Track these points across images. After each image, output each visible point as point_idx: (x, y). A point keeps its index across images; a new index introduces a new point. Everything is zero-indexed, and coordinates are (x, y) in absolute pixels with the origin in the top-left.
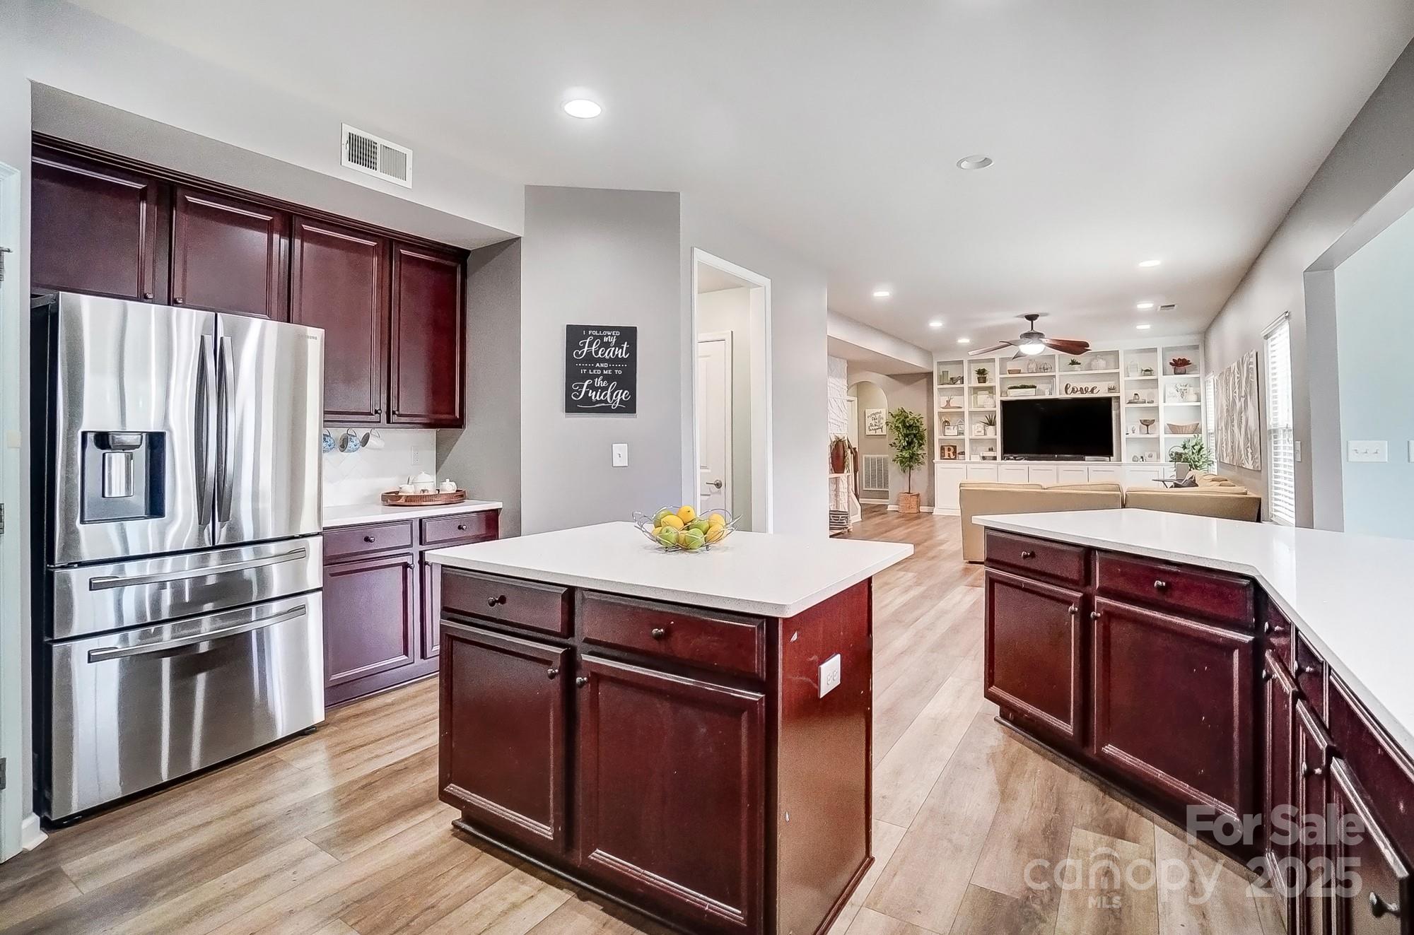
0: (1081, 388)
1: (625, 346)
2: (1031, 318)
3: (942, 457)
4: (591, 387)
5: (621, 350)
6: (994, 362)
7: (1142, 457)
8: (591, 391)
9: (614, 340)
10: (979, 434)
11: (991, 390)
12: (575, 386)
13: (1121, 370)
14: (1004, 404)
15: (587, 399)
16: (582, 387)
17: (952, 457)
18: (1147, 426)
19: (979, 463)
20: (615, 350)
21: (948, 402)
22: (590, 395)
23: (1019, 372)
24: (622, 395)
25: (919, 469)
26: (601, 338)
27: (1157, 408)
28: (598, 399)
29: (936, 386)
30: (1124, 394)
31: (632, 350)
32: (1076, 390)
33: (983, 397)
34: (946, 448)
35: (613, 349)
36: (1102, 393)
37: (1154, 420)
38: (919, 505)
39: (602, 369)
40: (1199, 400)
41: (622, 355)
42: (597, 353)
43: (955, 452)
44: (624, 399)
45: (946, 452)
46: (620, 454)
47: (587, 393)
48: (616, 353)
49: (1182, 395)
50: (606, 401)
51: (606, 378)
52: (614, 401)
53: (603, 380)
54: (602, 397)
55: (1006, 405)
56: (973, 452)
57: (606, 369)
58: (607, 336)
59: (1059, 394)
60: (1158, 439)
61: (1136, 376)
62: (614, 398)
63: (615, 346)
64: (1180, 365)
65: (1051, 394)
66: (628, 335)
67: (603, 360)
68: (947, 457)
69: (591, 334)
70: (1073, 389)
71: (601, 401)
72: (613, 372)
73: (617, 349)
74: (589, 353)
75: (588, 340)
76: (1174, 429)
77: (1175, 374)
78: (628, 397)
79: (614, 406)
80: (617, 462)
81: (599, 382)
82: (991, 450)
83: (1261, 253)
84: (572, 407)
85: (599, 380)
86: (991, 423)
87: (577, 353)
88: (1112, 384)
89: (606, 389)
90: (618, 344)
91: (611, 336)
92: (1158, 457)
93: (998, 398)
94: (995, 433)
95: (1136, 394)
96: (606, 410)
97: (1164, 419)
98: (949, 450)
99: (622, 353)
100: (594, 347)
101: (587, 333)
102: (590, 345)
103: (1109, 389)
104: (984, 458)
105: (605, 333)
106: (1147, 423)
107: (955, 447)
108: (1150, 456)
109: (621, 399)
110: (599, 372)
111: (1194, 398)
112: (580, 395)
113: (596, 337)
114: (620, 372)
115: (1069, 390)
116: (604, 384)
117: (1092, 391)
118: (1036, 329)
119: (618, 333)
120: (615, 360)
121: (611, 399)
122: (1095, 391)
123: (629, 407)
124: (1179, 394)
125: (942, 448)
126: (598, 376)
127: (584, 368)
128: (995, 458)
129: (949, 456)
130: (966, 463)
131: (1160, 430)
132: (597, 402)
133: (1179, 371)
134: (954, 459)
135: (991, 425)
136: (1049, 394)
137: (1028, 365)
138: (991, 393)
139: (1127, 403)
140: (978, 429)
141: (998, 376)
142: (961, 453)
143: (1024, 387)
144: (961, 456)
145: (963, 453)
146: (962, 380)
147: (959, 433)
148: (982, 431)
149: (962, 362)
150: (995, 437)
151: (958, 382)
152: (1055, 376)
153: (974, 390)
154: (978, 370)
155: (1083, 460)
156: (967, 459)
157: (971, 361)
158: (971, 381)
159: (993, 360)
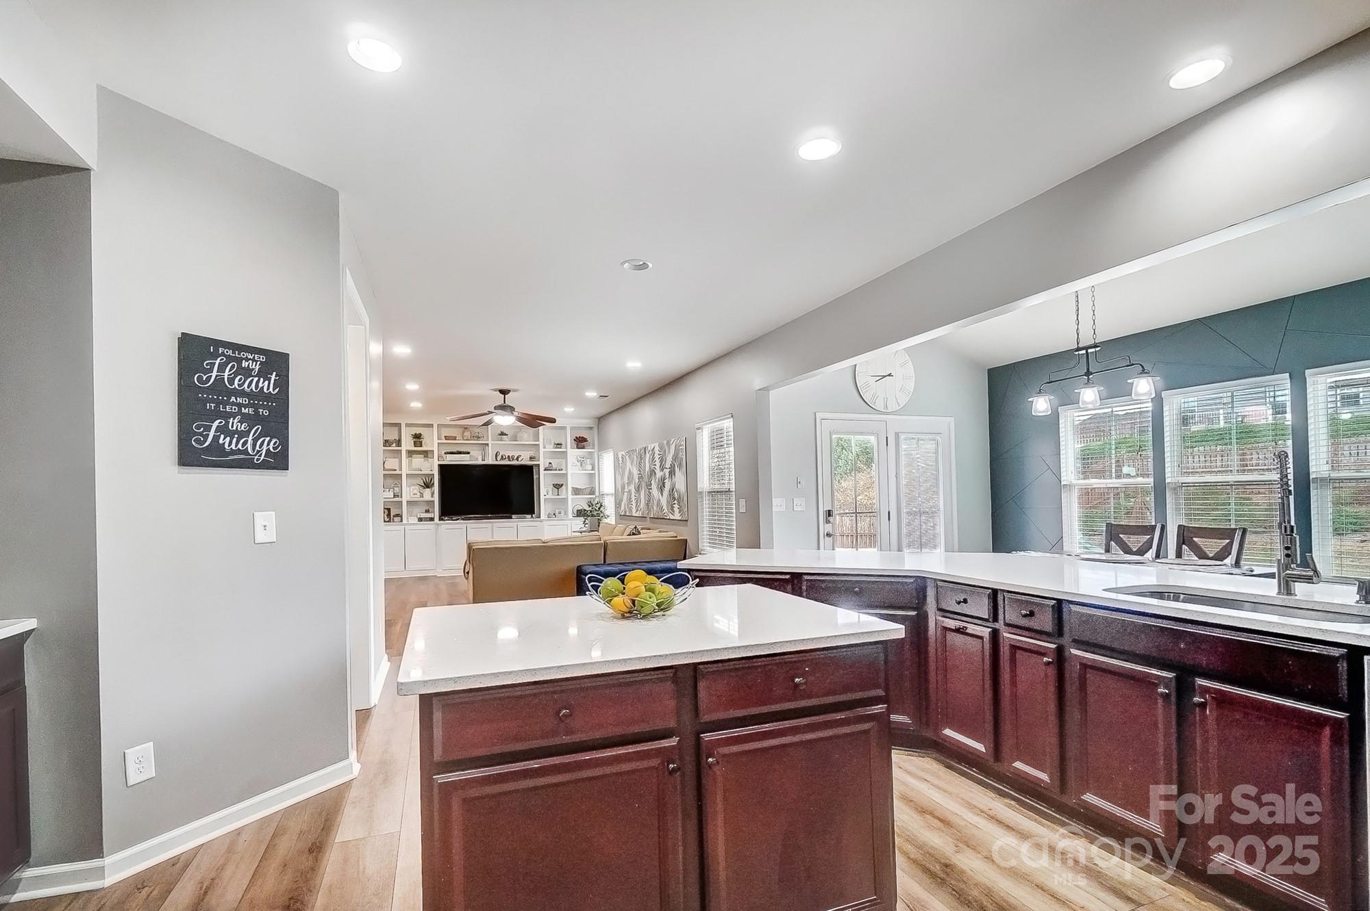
0: (509, 456)
1: (273, 377)
2: (504, 392)
4: (223, 430)
5: (267, 382)
6: (433, 427)
7: (554, 514)
8: (222, 436)
9: (258, 367)
10: (416, 496)
11: (426, 454)
12: (198, 427)
13: (541, 443)
14: (441, 467)
15: (216, 448)
16: (208, 428)
17: (387, 519)
18: (559, 489)
19: (416, 524)
20: (258, 382)
21: (383, 464)
22: (221, 441)
23: (455, 438)
24: (269, 444)
26: (239, 361)
27: (566, 475)
28: (234, 448)
30: (543, 463)
31: (283, 383)
32: (504, 457)
33: (418, 461)
35: (256, 379)
36: (525, 461)
37: (562, 485)
39: (240, 406)
40: (593, 469)
41: (268, 389)
42: (231, 381)
43: (389, 515)
44: (272, 450)
46: (266, 527)
47: (216, 438)
48: (260, 385)
49: (583, 465)
50: (246, 452)
51: (245, 418)
52: (258, 452)
53: (241, 422)
54: (240, 446)
55: (443, 469)
56: (410, 514)
57: (245, 406)
58: (247, 359)
59: (490, 461)
60: (566, 500)
61: (551, 448)
62: (257, 448)
63: (259, 375)
64: (580, 442)
65: (483, 460)
66: (276, 363)
67: (242, 394)
69: (223, 353)
70: (502, 456)
71: (239, 452)
72: (256, 411)
73: (262, 380)
74: (219, 380)
75: (218, 362)
76: (577, 491)
77: (578, 448)
78: (278, 446)
79: (258, 460)
80: (261, 537)
81: (235, 424)
82: (427, 511)
83: (696, 370)
84: (189, 456)
85: (236, 421)
86: (428, 485)
87: (200, 378)
88: (532, 453)
89: (247, 433)
90: (264, 374)
91: (253, 360)
92: (566, 513)
93: (436, 463)
94: (433, 495)
95: (550, 463)
96: (246, 463)
97: (572, 483)
99: (268, 386)
100: (227, 372)
101: (216, 350)
102: (222, 368)
103: (531, 458)
104: (420, 520)
105: (244, 355)
106: (558, 487)
107: (390, 510)
108: (560, 513)
109: (268, 450)
110: (235, 409)
111: (590, 467)
112: (205, 441)
113: (230, 359)
114: (266, 413)
115: (499, 458)
116: (243, 427)
117: (517, 459)
118: (507, 403)
119: (263, 358)
120: (257, 397)
121: (254, 449)
122: (520, 459)
123: (279, 461)
124: (579, 464)
126: (234, 415)
127: (212, 401)
128: (432, 519)
130: (404, 524)
131: (566, 492)
132: (233, 452)
133: (580, 446)
134: (389, 521)
135: (428, 487)
136: (482, 460)
137: (463, 432)
138: (427, 457)
139: (545, 470)
140: (415, 491)
141: (436, 441)
142: (397, 515)
143: (460, 453)
144: (396, 519)
145: (399, 515)
146: (399, 443)
147: (394, 496)
148: (419, 494)
149: (398, 425)
150: (432, 499)
151: (394, 445)
152: (488, 444)
153: (410, 453)
154: (416, 434)
155: (511, 518)
156: (405, 521)
157: (408, 425)
158: (407, 444)
159: (431, 426)
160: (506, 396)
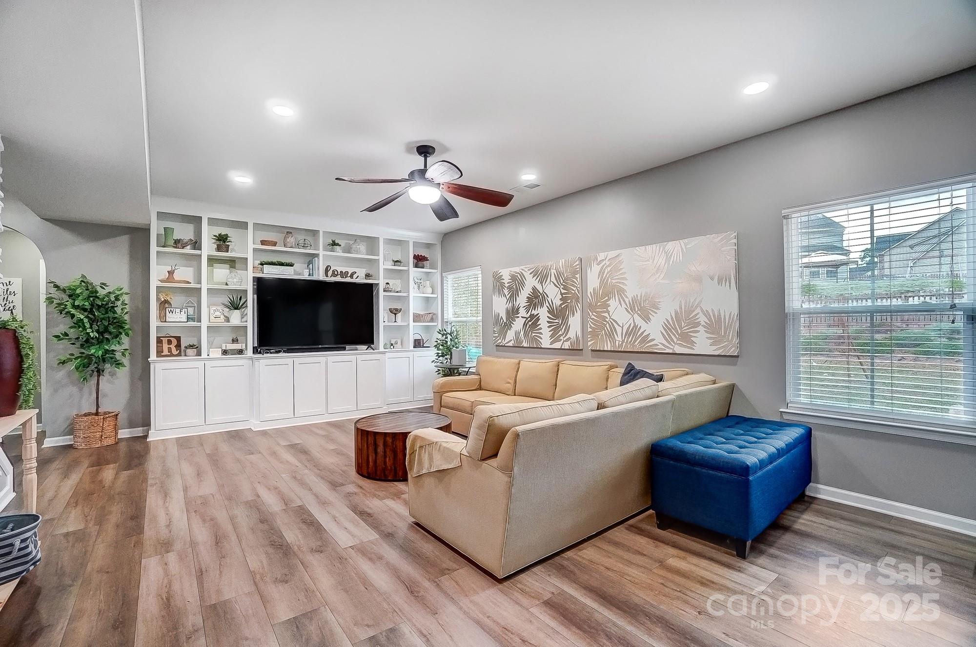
0: (341, 272)
3: (159, 353)
6: (245, 227)
7: (392, 345)
10: (218, 320)
11: (232, 263)
13: (381, 258)
14: (258, 281)
17: (175, 352)
18: (395, 314)
19: (219, 359)
21: (171, 273)
23: (275, 244)
25: (113, 374)
27: (406, 298)
29: (154, 248)
30: (381, 282)
32: (336, 273)
33: (222, 273)
34: (165, 340)
36: (360, 278)
37: (400, 309)
38: (116, 429)
40: (435, 292)
43: (178, 346)
45: (165, 347)
49: (419, 287)
55: (261, 284)
56: (212, 345)
59: (318, 276)
60: (405, 327)
61: (390, 266)
64: (420, 260)
68: (166, 352)
70: (334, 272)
76: (417, 318)
82: (235, 341)
86: (236, 305)
88: (369, 271)
92: (403, 343)
93: (249, 276)
94: (246, 320)
95: (388, 283)
97: (412, 308)
98: (170, 342)
103: (368, 276)
104: (225, 352)
106: (396, 311)
107: (178, 339)
108: (396, 343)
111: (430, 290)
115: (330, 273)
117: (352, 276)
122: (355, 276)
124: (417, 286)
125: (159, 341)
128: (240, 352)
129: (170, 350)
131: (407, 319)
133: (418, 266)
134: (179, 355)
135: (237, 308)
136: (309, 275)
137: (285, 238)
138: (235, 268)
139: (384, 291)
140: (218, 314)
141: (251, 246)
142: (191, 346)
143: (282, 264)
144: (190, 352)
145: (197, 349)
146: (196, 244)
147: (188, 319)
148: (222, 317)
149: (196, 221)
150: (244, 324)
151: (189, 247)
152: (317, 255)
153: (212, 260)
154: (220, 235)
155: (344, 349)
156: (204, 355)
157: (212, 222)
158: (208, 247)
159: (243, 225)
160: (428, 159)
